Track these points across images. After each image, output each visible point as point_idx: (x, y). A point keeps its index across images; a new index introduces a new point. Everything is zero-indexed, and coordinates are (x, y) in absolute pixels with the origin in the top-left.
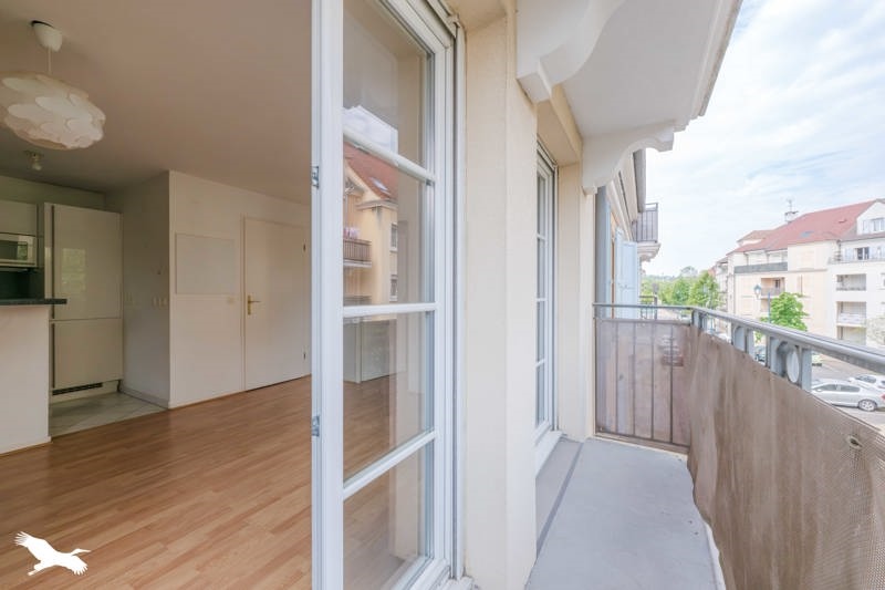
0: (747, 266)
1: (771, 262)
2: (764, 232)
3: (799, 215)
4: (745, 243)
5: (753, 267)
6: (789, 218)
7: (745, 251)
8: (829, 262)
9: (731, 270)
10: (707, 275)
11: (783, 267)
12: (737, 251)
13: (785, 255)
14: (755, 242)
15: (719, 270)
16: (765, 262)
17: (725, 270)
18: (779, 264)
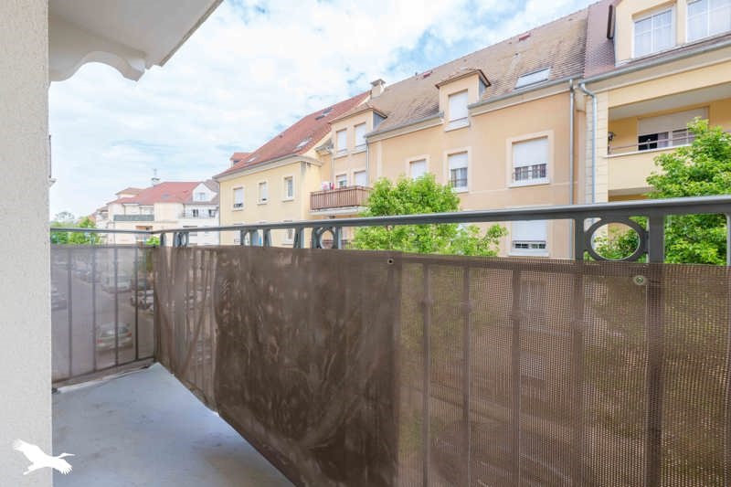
0: (125, 216)
1: (143, 213)
2: (138, 190)
3: (161, 181)
4: (122, 196)
5: (130, 216)
6: (156, 183)
7: (123, 203)
8: (179, 217)
9: (111, 218)
10: (88, 221)
11: (151, 218)
12: (115, 202)
13: (153, 209)
14: (131, 196)
15: (99, 218)
16: (138, 213)
17: (105, 217)
18: (148, 216)
